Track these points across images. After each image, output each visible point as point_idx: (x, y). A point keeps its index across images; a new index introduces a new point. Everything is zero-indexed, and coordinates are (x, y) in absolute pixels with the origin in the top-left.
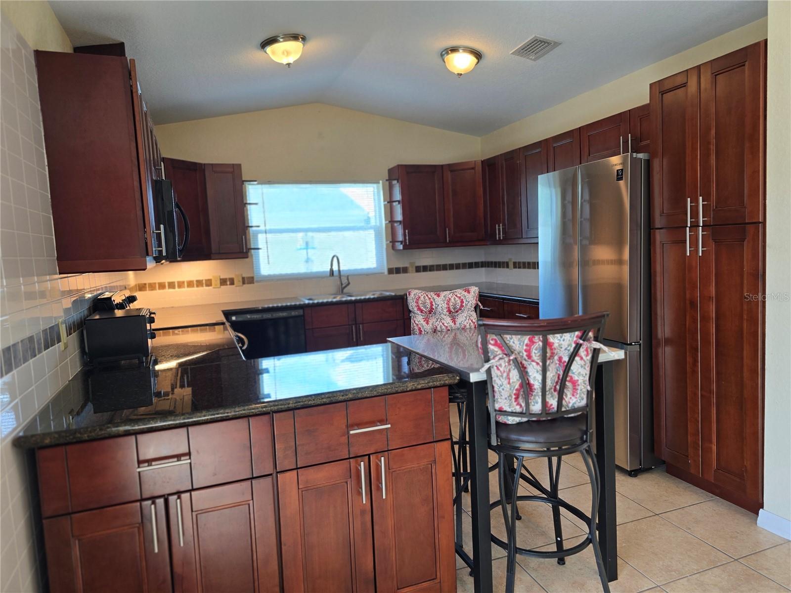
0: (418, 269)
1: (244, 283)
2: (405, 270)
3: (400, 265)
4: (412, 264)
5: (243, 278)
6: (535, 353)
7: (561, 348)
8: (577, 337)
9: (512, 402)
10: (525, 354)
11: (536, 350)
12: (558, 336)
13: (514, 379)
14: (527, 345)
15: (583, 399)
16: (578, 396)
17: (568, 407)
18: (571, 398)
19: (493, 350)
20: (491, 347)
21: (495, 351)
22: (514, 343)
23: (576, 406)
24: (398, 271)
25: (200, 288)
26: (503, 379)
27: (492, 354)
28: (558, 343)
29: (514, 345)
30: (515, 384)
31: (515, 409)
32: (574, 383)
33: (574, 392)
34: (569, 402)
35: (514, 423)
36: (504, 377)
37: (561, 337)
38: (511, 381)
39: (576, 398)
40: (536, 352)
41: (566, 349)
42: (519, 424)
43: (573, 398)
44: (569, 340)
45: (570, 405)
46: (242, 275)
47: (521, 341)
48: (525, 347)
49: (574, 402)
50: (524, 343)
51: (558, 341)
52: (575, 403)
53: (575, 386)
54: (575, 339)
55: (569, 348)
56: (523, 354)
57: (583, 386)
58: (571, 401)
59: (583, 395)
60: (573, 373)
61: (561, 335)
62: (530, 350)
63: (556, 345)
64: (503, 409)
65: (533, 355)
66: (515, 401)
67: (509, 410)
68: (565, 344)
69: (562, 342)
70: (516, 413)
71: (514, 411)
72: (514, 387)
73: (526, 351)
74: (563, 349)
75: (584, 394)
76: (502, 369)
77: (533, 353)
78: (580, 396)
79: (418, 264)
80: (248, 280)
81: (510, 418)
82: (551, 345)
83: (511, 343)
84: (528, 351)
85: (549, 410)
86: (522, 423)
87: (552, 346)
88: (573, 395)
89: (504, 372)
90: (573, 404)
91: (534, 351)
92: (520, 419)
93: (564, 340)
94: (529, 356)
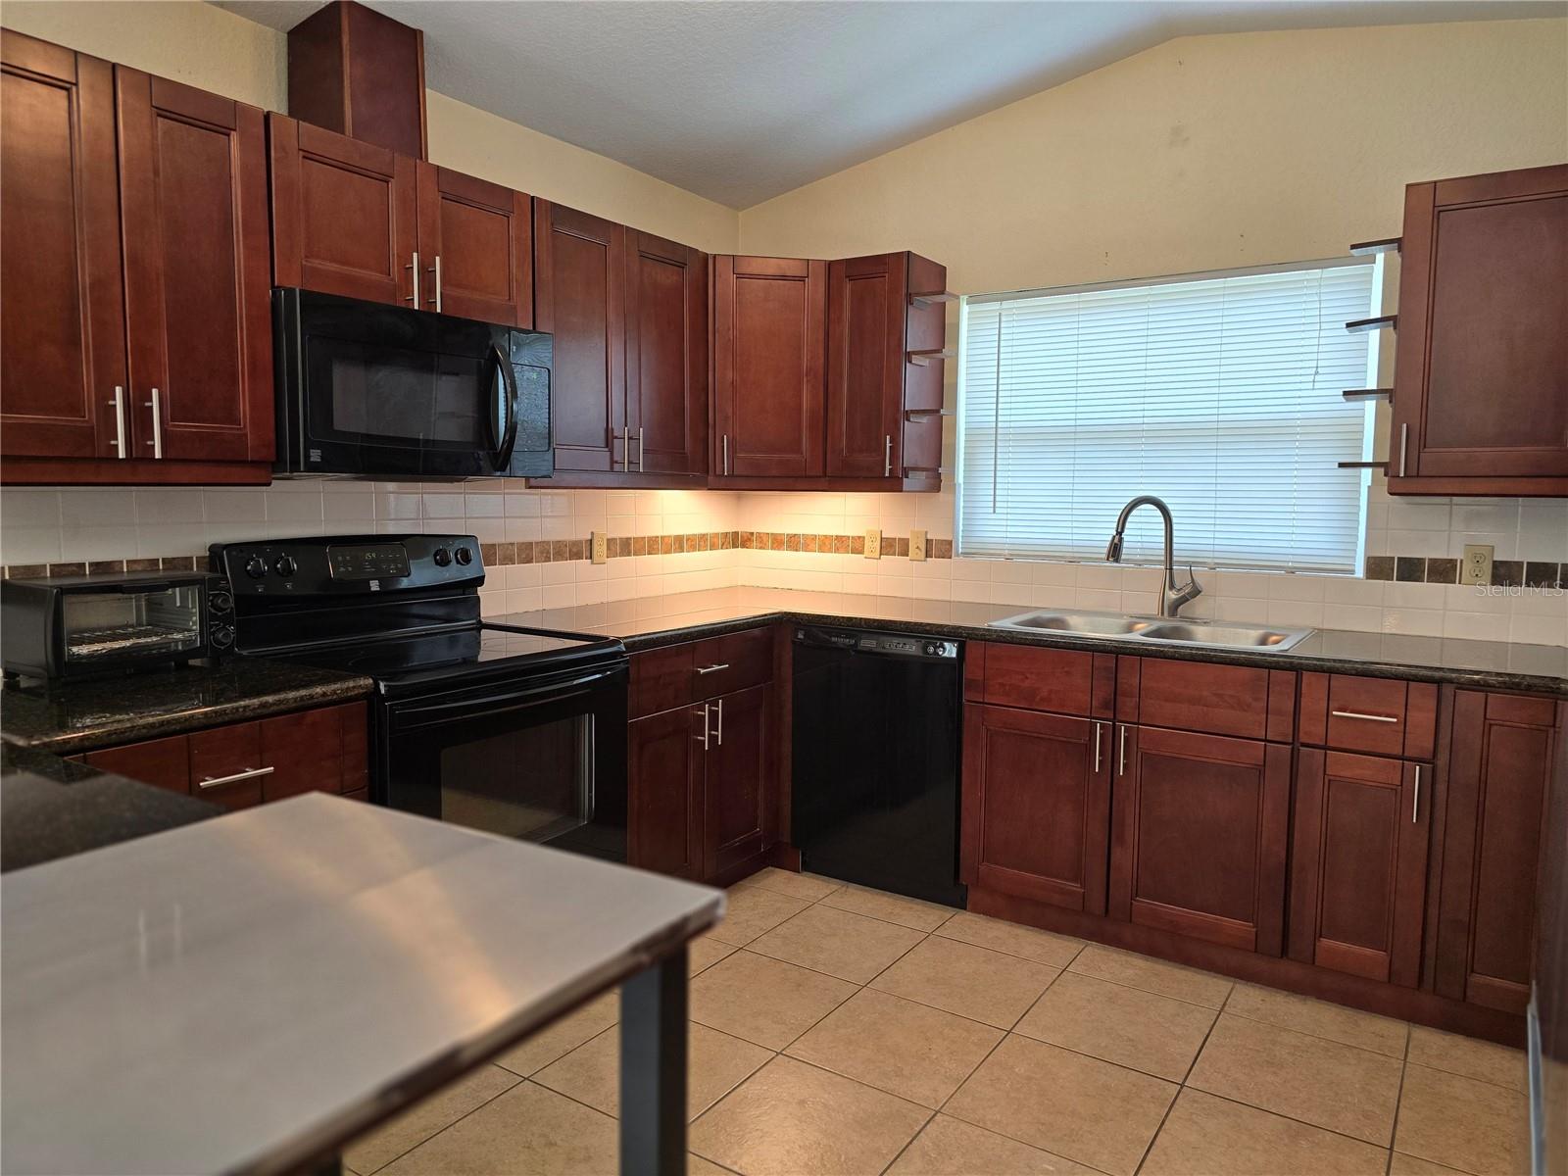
1: (928, 555)
4: (1476, 551)
5: (929, 542)
24: (1409, 570)
25: (841, 557)
46: (926, 533)
80: (938, 549)
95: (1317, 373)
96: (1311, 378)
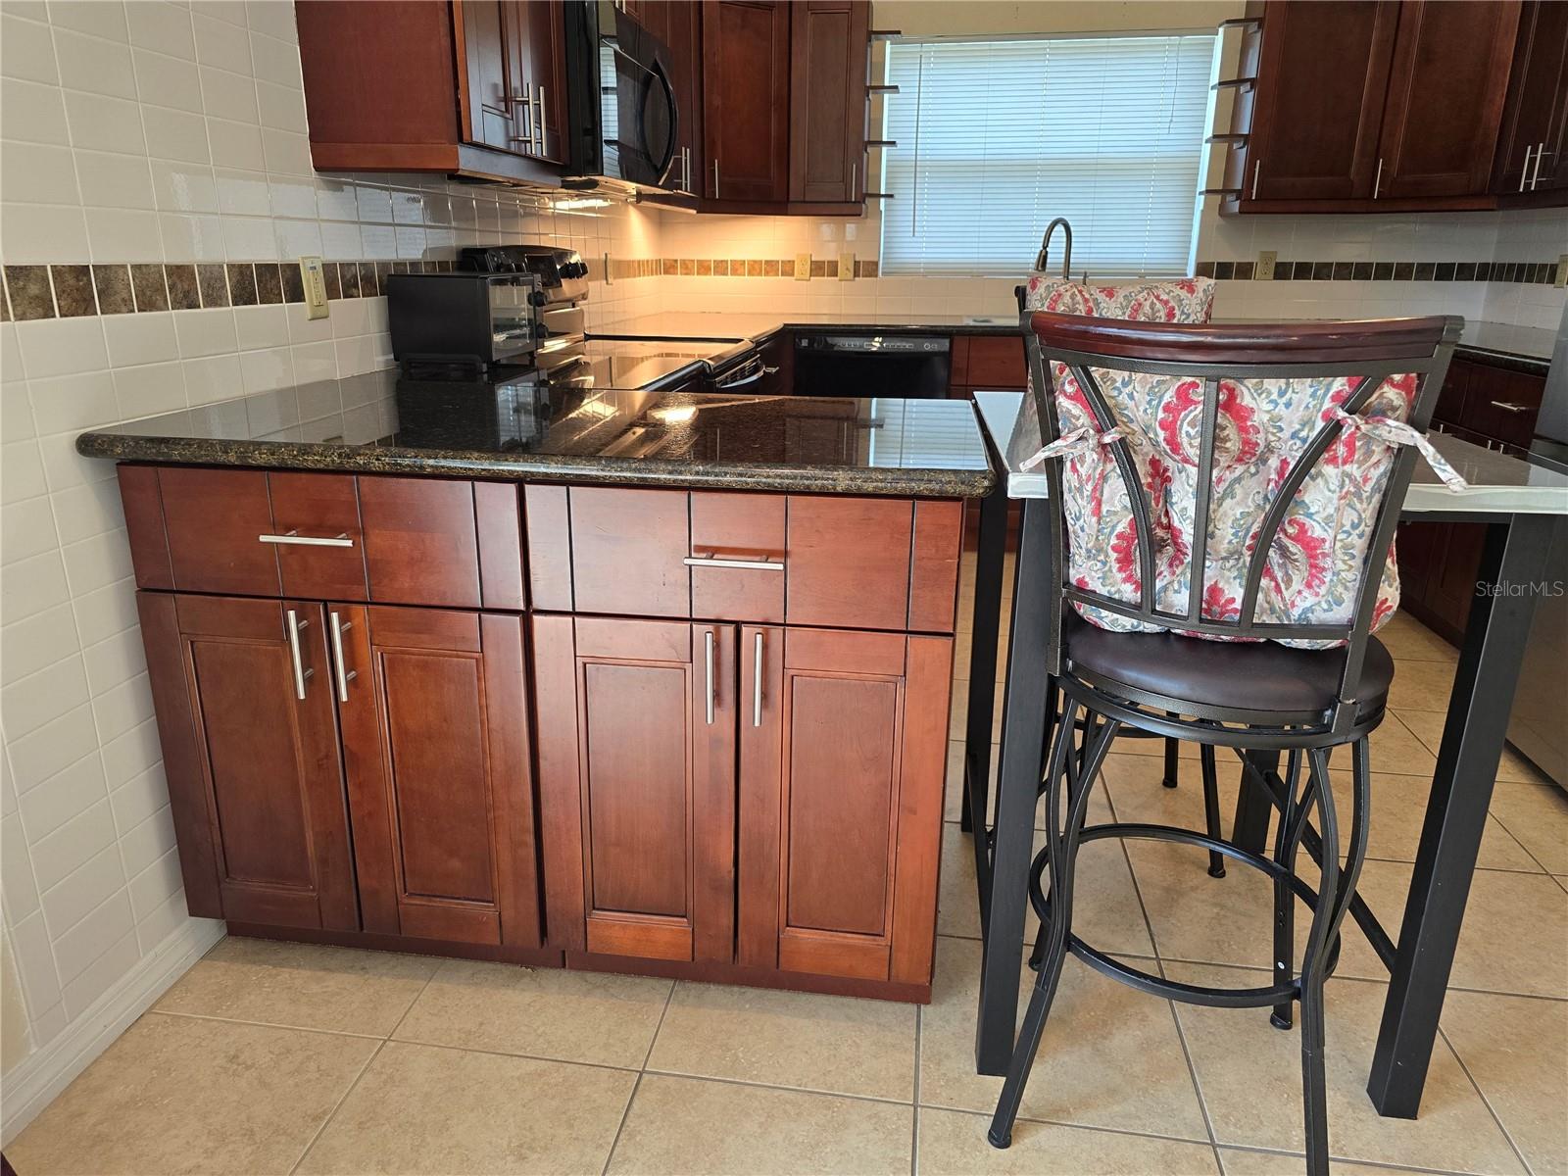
0: (1282, 272)
1: (856, 274)
2: (1245, 271)
3: (1233, 257)
4: (1266, 256)
5: (857, 264)
6: (1188, 434)
7: (1281, 429)
8: (1336, 397)
9: (1110, 570)
10: (1162, 434)
11: (1192, 424)
12: (1272, 385)
13: (1113, 505)
14: (1167, 409)
15: (1339, 602)
16: (1323, 590)
17: (1288, 617)
18: (1300, 592)
19: (1069, 411)
20: (1063, 403)
21: (1074, 416)
22: (1131, 397)
23: (1314, 619)
24: (1223, 271)
25: (771, 279)
26: (1082, 498)
27: (1064, 424)
28: (1268, 412)
29: (1131, 404)
30: (1115, 519)
31: (1119, 591)
32: (1311, 547)
33: (1312, 576)
34: (1293, 605)
35: (1119, 630)
36: (1086, 493)
37: (1282, 394)
38: (1104, 509)
39: (1317, 594)
40: (1193, 432)
41: (1294, 436)
42: (1134, 635)
43: (1306, 593)
44: (1307, 407)
45: (1295, 613)
46: (854, 255)
47: (1156, 393)
48: (1161, 415)
49: (1308, 604)
50: (1160, 402)
51: (1271, 407)
52: (1311, 609)
53: (1314, 557)
54: (1327, 404)
55: (1303, 434)
56: (1156, 435)
57: (1344, 562)
58: (1298, 601)
59: (1340, 589)
60: (1310, 516)
61: (1282, 382)
62: (1174, 422)
63: (1260, 418)
64: (1086, 583)
65: (1184, 440)
66: (1120, 570)
67: (1103, 591)
68: (1291, 420)
69: (1281, 410)
70: (1120, 602)
71: (1117, 596)
72: (1114, 527)
73: (1163, 425)
74: (1285, 435)
75: (1346, 588)
76: (1083, 471)
77: (1184, 435)
78: (1330, 592)
79: (1283, 258)
80: (865, 269)
81: (1104, 613)
82: (1241, 415)
83: (1123, 398)
84: (1171, 427)
85: (1222, 614)
86: (1142, 634)
87: (1246, 419)
88: (1309, 586)
89: (1088, 480)
90: (1305, 611)
91: (1186, 427)
92: (1135, 622)
93: (1288, 405)
94: (1175, 446)
95: (1171, 121)
96: (1167, 126)
